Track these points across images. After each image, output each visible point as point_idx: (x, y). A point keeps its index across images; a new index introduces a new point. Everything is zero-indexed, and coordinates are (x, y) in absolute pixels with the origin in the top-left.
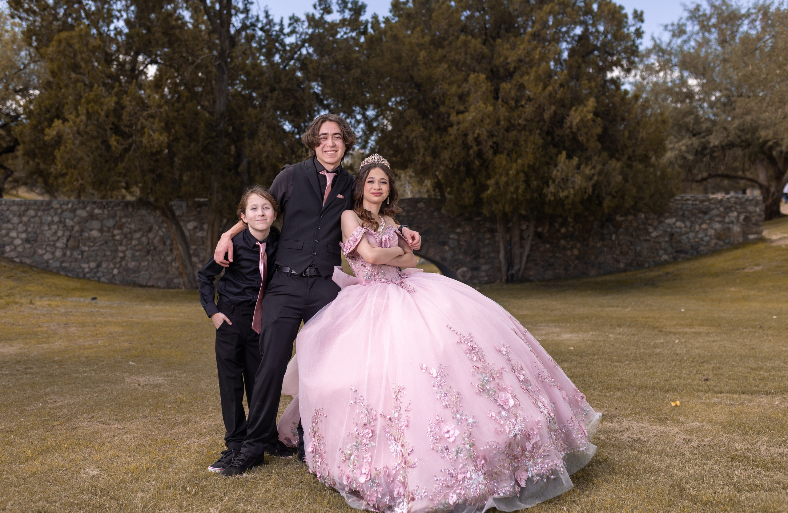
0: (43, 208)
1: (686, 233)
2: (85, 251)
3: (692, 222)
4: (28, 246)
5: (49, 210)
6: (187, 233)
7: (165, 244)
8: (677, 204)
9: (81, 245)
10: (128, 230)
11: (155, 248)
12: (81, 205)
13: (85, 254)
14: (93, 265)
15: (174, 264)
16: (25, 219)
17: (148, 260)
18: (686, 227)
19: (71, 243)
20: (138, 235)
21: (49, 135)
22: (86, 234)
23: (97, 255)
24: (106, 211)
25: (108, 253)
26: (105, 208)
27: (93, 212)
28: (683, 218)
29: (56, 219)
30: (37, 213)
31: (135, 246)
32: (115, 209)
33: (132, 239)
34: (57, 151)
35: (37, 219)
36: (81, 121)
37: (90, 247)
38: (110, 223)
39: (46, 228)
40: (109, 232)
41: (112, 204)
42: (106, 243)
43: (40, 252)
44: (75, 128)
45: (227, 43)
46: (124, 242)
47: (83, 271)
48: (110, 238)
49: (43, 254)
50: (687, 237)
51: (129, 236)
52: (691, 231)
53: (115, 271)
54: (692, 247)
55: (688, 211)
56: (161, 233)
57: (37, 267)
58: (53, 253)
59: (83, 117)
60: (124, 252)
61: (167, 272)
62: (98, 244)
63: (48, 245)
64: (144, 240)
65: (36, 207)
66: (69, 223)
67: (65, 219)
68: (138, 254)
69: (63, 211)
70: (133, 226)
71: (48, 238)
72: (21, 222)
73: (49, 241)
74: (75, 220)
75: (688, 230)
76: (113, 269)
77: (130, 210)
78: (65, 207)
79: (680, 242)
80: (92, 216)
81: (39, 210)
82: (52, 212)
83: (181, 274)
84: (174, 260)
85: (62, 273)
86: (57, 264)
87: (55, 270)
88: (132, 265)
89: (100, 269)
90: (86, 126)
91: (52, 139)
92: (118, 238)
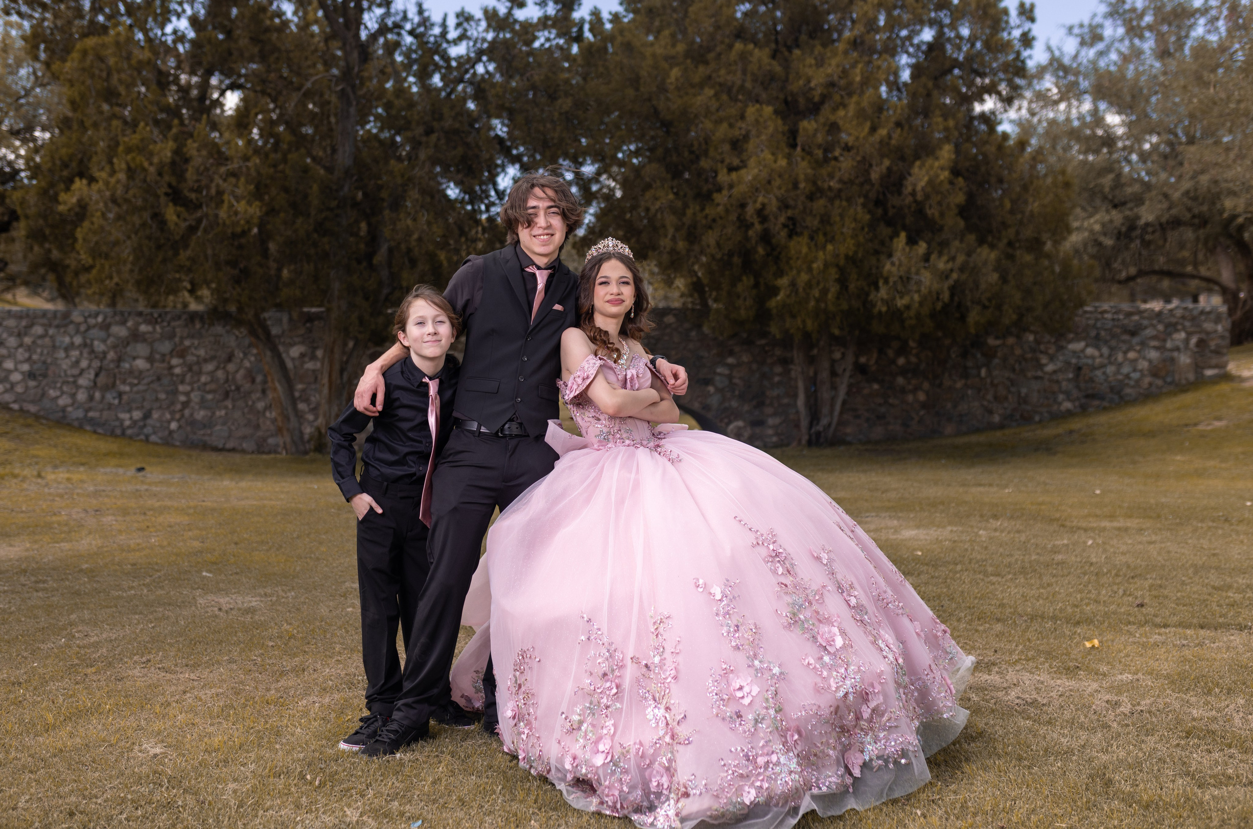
0: (56, 322)
1: (1103, 366)
2: (125, 393)
3: (1112, 349)
4: (32, 383)
5: (66, 326)
6: (290, 365)
7: (253, 381)
8: (1088, 319)
9: (118, 382)
10: (195, 359)
11: (238, 388)
12: (117, 318)
13: (125, 397)
14: (137, 415)
15: (268, 414)
16: (27, 340)
17: (226, 408)
18: (1101, 356)
19: (102, 380)
20: (210, 367)
21: (65, 203)
22: (126, 366)
23: (144, 400)
24: (158, 328)
25: (162, 396)
26: (156, 322)
27: (137, 329)
28: (1097, 341)
29: (78, 340)
30: (46, 331)
31: (205, 384)
32: (173, 324)
33: (200, 373)
34: (79, 230)
35: (47, 340)
36: (118, 181)
37: (132, 385)
38: (165, 347)
39: (62, 354)
40: (163, 361)
41: (169, 317)
42: (159, 379)
43: (52, 393)
44: (108, 194)
45: (355, 55)
46: (188, 377)
47: (122, 424)
48: (166, 372)
49: (57, 398)
50: (1104, 373)
51: (195, 368)
52: (1111, 363)
53: (174, 426)
54: (1112, 389)
55: (1106, 330)
56: (247, 364)
57: (47, 419)
58: (73, 396)
59: (122, 176)
60: (187, 394)
61: (257, 427)
62: (145, 381)
63: (64, 383)
64: (220, 374)
65: (45, 321)
66: (99, 346)
67: (92, 340)
68: (210, 397)
69: (89, 328)
70: (202, 352)
71: (65, 371)
72: (21, 345)
73: (66, 375)
74: (109, 342)
75: (1106, 361)
76: (169, 422)
77: (198, 325)
78: (92, 321)
79: (1091, 380)
80: (136, 336)
81: (50, 325)
82: (71, 329)
83: (279, 430)
84: (268, 407)
85: (88, 428)
86: (80, 414)
87: (76, 424)
88: (200, 415)
89: (149, 421)
90: (127, 189)
91: (69, 210)
92: (177, 371)
